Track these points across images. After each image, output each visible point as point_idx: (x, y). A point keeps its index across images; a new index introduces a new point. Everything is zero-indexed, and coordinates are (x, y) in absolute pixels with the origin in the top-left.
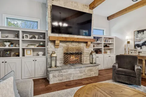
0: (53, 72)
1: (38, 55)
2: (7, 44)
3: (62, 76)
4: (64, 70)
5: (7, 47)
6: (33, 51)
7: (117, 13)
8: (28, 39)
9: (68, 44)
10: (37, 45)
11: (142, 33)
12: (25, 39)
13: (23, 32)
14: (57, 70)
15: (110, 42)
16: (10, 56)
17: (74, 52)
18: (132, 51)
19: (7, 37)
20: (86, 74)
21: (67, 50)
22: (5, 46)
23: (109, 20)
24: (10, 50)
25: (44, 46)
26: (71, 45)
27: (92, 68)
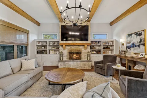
0: (60, 62)
1: (57, 53)
2: (43, 47)
3: (65, 65)
4: (67, 62)
5: (43, 49)
6: (54, 51)
7: (115, 20)
8: (52, 45)
9: (71, 47)
10: (56, 47)
11: (131, 36)
12: (50, 45)
13: (50, 41)
14: (62, 62)
15: (111, 45)
16: (44, 53)
17: (75, 52)
18: (122, 52)
19: (43, 44)
20: (81, 66)
21: (71, 50)
22: (42, 48)
23: (111, 25)
24: (44, 50)
25: (59, 48)
26: (73, 48)
27: (86, 63)
